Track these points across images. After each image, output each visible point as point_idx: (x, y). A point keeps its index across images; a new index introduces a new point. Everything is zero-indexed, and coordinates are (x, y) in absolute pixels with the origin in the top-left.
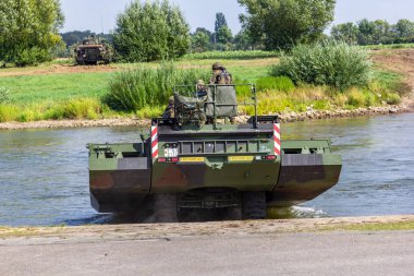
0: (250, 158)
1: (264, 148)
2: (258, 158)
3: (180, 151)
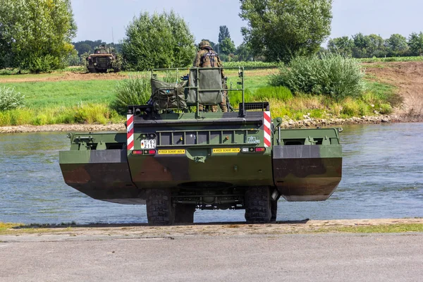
0: (237, 150)
1: (251, 139)
2: (245, 150)
3: (158, 143)
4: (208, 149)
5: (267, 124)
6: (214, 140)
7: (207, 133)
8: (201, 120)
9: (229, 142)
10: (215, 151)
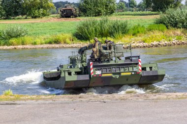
0: (130, 74)
1: (135, 69)
2: (133, 73)
3: (102, 72)
4: (119, 73)
5: (140, 63)
6: (122, 70)
7: (119, 68)
8: (117, 63)
9: (127, 71)
10: (122, 74)
